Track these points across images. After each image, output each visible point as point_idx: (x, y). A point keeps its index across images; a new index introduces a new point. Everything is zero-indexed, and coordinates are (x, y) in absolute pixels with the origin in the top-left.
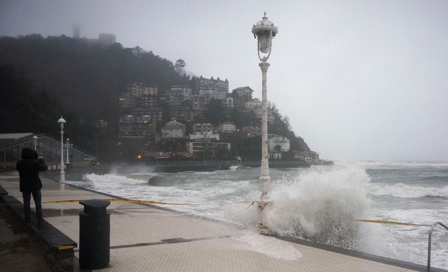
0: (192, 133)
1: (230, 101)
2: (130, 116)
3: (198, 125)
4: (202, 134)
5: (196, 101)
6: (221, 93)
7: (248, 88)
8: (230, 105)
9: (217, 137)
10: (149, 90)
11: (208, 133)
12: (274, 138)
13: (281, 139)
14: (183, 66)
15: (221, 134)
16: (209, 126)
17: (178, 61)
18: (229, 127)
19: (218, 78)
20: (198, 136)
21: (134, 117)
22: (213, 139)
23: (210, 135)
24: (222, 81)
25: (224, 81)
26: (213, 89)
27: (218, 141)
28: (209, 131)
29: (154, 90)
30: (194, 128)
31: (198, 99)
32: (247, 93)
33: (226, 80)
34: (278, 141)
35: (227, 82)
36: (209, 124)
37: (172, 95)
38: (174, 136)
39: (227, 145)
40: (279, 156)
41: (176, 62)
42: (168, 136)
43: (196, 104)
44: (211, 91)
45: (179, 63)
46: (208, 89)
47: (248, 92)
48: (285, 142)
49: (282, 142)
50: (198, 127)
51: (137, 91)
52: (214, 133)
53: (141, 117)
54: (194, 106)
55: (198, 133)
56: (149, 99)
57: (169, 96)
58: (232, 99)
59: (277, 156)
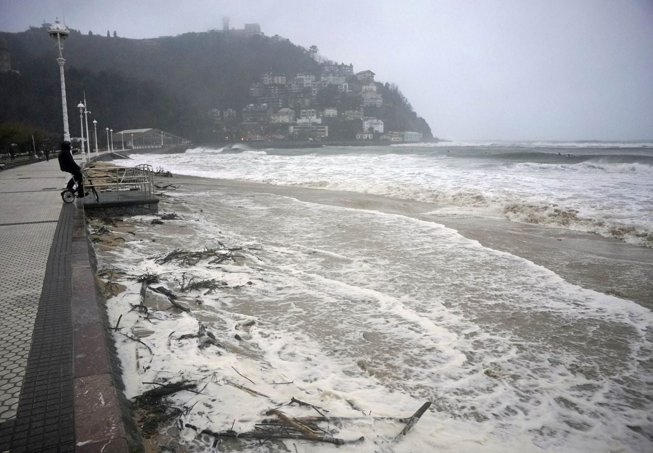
0: (300, 118)
1: (345, 86)
2: (252, 105)
3: (304, 111)
4: (307, 118)
5: (315, 88)
6: (341, 78)
7: (369, 72)
8: (346, 90)
9: (319, 121)
10: (278, 79)
11: (313, 117)
12: (369, 121)
13: (375, 121)
14: (316, 52)
15: (323, 118)
16: (313, 112)
17: (310, 47)
18: (331, 112)
19: (343, 64)
20: (303, 120)
21: (255, 105)
22: (314, 123)
23: (314, 119)
24: (346, 66)
25: (349, 65)
26: (334, 75)
27: (319, 125)
28: (313, 115)
29: (282, 79)
30: (302, 114)
31: (316, 86)
32: (368, 77)
33: (351, 65)
34: (372, 124)
35: (351, 66)
36: (313, 110)
37: (293, 83)
38: (281, 121)
39: (324, 128)
40: (369, 136)
41: (309, 48)
42: (276, 121)
43: (314, 91)
44: (331, 77)
45: (312, 49)
46: (328, 76)
47: (370, 75)
48: (378, 124)
49: (376, 124)
50: (303, 112)
51: (267, 80)
52: (318, 117)
53: (260, 105)
54: (313, 92)
55: (304, 118)
56: (274, 88)
57: (291, 85)
58: (347, 84)
59: (366, 137)
